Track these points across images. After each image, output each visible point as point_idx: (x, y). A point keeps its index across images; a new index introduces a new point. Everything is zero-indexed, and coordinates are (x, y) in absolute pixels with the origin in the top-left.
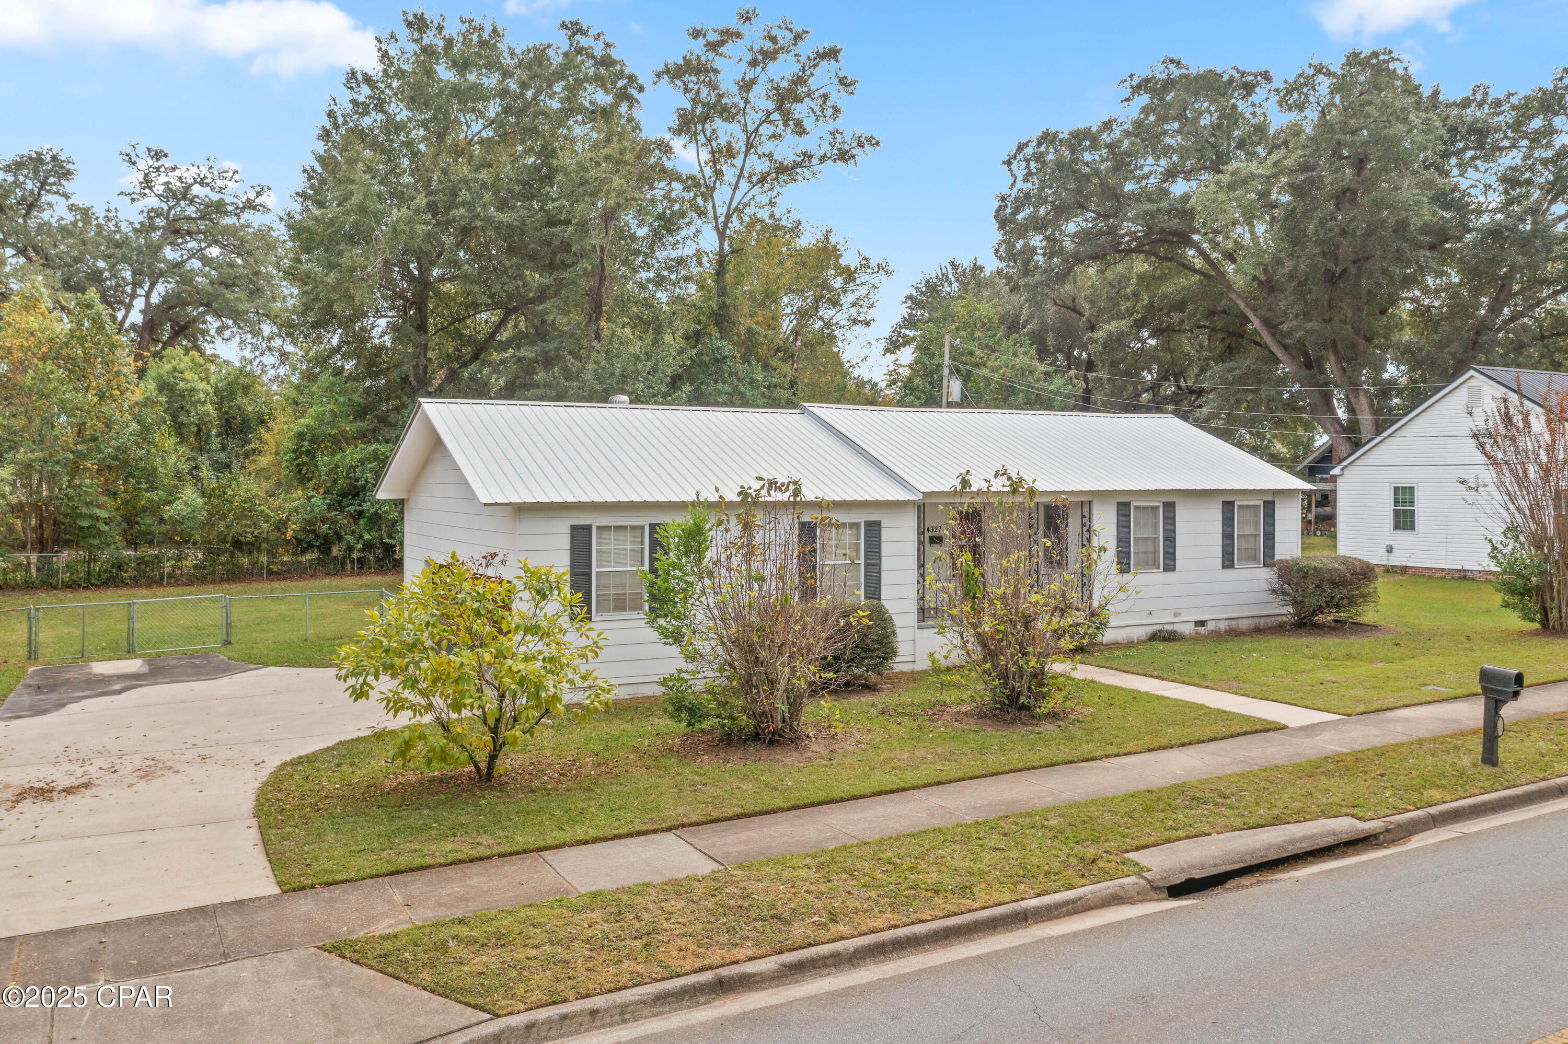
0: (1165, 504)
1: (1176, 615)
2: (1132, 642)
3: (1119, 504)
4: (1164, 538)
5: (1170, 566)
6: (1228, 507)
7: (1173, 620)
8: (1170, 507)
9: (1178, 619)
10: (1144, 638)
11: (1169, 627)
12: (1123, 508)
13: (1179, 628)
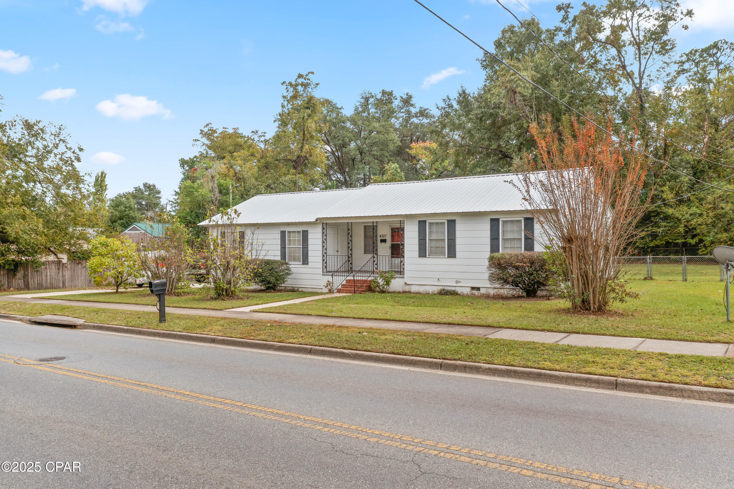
0: (449, 221)
1: (457, 282)
2: (429, 294)
3: (420, 222)
4: (448, 240)
5: (452, 254)
6: (495, 223)
7: (455, 285)
8: (452, 224)
9: (458, 285)
10: (436, 293)
11: (453, 289)
12: (422, 224)
13: (459, 290)
